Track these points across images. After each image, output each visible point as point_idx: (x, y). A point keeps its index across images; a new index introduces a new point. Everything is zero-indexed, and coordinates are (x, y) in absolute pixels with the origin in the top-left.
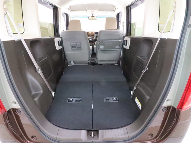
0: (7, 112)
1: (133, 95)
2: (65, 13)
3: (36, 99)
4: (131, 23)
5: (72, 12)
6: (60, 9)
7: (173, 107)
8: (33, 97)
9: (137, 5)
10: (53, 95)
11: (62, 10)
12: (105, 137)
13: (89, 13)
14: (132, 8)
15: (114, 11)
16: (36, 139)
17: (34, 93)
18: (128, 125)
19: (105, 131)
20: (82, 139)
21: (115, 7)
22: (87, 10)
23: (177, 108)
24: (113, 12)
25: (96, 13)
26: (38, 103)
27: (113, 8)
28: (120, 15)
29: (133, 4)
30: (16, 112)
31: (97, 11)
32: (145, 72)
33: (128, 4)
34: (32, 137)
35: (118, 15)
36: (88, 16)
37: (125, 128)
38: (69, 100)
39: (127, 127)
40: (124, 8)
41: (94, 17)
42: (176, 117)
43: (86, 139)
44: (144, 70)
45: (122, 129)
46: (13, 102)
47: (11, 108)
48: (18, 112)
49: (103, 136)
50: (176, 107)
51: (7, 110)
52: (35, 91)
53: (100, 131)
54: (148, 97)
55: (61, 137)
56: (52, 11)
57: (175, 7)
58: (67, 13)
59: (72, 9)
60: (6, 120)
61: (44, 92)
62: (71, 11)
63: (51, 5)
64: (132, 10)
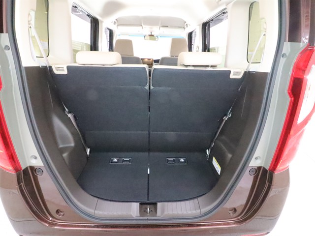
0: (23, 171)
1: (210, 155)
2: (108, 29)
3: (65, 155)
4: (209, 48)
5: (119, 27)
6: (102, 22)
7: (264, 168)
8: (62, 151)
9: (222, 20)
10: (88, 154)
11: (105, 24)
12: (166, 213)
13: (146, 30)
14: (211, 25)
15: (185, 28)
16: (63, 215)
17: (61, 146)
18: (200, 196)
19: (166, 203)
20: (133, 215)
21: (185, 22)
22: (143, 25)
23: (269, 169)
24: (182, 30)
25: (156, 31)
26: (67, 161)
27: (182, 25)
28: (193, 34)
29: (212, 20)
30: (35, 171)
31: (158, 27)
32: (226, 119)
33: (205, 20)
34: (58, 212)
35: (190, 35)
36: (144, 34)
37: (196, 200)
38: (112, 160)
39: (199, 199)
40: (199, 25)
41: (153, 36)
42: (268, 181)
43: (139, 215)
44: (225, 117)
45: (191, 201)
46: (32, 156)
47: (28, 165)
48: (38, 172)
49: (163, 211)
50: (267, 168)
51: (23, 168)
52: (63, 143)
53: (159, 205)
54: (230, 156)
55: (101, 213)
56: (89, 25)
57: (266, 29)
58: (111, 29)
59: (120, 23)
60: (20, 183)
61: (76, 146)
62: (118, 25)
63: (88, 16)
64: (211, 29)
